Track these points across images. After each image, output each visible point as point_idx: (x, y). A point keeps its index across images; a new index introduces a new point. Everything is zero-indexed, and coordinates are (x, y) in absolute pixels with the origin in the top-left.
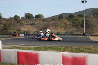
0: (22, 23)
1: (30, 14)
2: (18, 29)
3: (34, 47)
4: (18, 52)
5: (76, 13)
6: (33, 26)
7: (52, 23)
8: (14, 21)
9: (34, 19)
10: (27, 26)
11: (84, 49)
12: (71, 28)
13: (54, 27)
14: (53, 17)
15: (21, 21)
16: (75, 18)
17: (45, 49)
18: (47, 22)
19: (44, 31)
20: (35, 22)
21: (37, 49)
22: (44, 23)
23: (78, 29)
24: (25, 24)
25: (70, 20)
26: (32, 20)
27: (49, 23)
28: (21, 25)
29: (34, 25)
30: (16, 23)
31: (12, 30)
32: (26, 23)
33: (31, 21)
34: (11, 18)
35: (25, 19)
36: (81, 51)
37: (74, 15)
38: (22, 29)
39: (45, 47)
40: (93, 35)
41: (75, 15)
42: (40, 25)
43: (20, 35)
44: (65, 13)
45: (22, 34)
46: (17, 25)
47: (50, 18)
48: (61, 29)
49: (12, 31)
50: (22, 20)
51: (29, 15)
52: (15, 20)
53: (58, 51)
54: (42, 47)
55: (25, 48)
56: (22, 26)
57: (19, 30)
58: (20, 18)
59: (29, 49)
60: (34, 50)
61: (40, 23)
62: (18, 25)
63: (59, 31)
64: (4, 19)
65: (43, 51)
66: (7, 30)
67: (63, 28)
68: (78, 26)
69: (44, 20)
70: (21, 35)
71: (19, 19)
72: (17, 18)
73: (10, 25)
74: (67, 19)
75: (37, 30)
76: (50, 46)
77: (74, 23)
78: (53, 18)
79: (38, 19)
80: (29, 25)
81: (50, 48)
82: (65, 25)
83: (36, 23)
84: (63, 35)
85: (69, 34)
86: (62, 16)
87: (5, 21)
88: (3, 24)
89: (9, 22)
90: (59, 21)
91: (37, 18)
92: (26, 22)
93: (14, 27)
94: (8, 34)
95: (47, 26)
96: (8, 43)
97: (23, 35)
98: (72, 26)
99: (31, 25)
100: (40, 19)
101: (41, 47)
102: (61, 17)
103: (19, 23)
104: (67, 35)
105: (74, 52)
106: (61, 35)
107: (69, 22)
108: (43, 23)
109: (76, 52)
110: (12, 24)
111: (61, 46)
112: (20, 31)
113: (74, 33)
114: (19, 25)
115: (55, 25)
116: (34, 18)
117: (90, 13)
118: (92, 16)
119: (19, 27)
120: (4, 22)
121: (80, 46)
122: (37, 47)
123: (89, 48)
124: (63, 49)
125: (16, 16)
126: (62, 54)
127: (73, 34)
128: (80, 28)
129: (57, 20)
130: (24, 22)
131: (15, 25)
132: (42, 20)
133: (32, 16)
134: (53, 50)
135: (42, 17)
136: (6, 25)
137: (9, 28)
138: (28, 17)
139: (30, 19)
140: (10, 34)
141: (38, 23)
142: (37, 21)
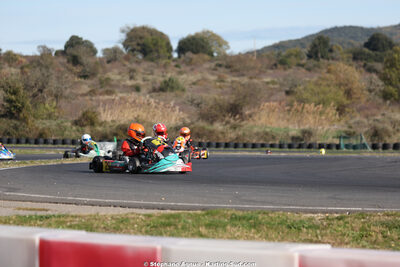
0: (108, 79)
1: (153, 32)
2: (84, 115)
3: (149, 216)
6: (169, 95)
7: (273, 83)
8: (62, 69)
9: (174, 60)
10: (134, 95)
12: (378, 107)
13: (280, 102)
14: (280, 46)
15: (101, 70)
16: (396, 56)
17: (213, 225)
18: (243, 75)
19: (228, 123)
20: (181, 73)
21: (165, 225)
22: (229, 78)
24: (124, 86)
25: (369, 64)
26: (165, 66)
27: (255, 81)
28: (101, 94)
29: (172, 89)
30: (76, 80)
31: (50, 116)
32: (131, 78)
33: (156, 71)
34: (46, 52)
35: (127, 58)
37: (395, 39)
39: (208, 211)
42: (207, 90)
44: (345, 28)
45: (104, 138)
46: (80, 92)
47: (260, 53)
48: (321, 113)
49: (51, 124)
50: (109, 62)
51: (146, 34)
52: (70, 66)
53: (282, 239)
54: (196, 215)
55: (95, 217)
56: (107, 97)
57: (87, 120)
58: (95, 52)
59: (121, 225)
60: (147, 233)
61: (204, 79)
62: (85, 88)
63: (307, 127)
64: (11, 58)
65: (201, 236)
66: (25, 120)
67: (331, 111)
69: (228, 67)
71: (91, 60)
72: (80, 51)
73: (41, 91)
74: (355, 58)
75: (188, 121)
76: (237, 209)
77: (391, 84)
78: (279, 56)
79: (195, 56)
80: (144, 90)
81: (241, 218)
82: (342, 93)
84: (330, 147)
85: (364, 141)
86: (330, 43)
87: (13, 70)
88: (3, 87)
89: (35, 75)
90: (309, 70)
91: (189, 54)
92: (132, 74)
93: (63, 103)
94: (27, 141)
95: (245, 97)
96: (10, 190)
98: (381, 101)
99: (154, 90)
100: (206, 57)
101: (190, 216)
102: (320, 47)
103: (89, 81)
104: (355, 147)
107: (368, 76)
108: (221, 80)
110: (53, 84)
111: (306, 212)
112: (92, 124)
113: (390, 136)
114: (92, 92)
115: (287, 93)
116: (175, 55)
119: (88, 103)
120: (11, 72)
124: (316, 227)
126: (297, 256)
127: (388, 142)
129: (302, 66)
130: (120, 74)
131: (68, 91)
132: (220, 62)
133: (164, 44)
134: (258, 232)
135: (220, 46)
136: (15, 93)
137: (35, 106)
138: (139, 48)
139: (152, 60)
140: (41, 139)
141: (194, 84)
142: (192, 70)
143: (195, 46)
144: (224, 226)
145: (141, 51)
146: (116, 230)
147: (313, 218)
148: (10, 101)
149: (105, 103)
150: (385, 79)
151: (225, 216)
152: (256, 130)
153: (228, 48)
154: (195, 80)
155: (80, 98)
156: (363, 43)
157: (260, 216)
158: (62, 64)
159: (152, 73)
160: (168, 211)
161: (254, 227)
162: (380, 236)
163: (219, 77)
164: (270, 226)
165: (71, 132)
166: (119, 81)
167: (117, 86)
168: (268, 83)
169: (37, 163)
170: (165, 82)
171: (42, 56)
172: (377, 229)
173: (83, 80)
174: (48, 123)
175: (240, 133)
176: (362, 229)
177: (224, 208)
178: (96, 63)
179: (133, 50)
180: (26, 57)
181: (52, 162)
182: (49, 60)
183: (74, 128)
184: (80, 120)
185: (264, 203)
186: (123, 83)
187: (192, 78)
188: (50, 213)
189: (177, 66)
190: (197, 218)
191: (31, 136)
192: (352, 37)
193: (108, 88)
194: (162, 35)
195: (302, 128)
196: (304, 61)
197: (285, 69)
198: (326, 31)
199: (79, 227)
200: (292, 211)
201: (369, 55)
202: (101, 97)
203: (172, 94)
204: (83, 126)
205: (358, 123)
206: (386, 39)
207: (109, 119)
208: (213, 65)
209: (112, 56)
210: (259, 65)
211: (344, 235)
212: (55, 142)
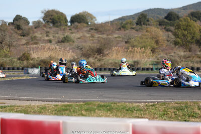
0: (35, 37)
2: (23, 55)
3: (56, 106)
5: (184, 8)
6: (66, 44)
7: (119, 37)
8: (12, 32)
9: (69, 27)
10: (49, 44)
12: (172, 49)
13: (122, 47)
14: (122, 19)
15: (32, 32)
16: (181, 23)
17: (88, 110)
18: (104, 34)
19: (96, 58)
20: (72, 33)
21: (64, 110)
22: (97, 36)
23: (191, 53)
24: (44, 40)
25: (167, 27)
26: (64, 30)
27: (110, 36)
28: (32, 44)
29: (68, 41)
30: (19, 37)
31: (6, 56)
32: (47, 36)
33: (59, 32)
34: (4, 23)
35: (45, 26)
36: (191, 116)
37: (180, 15)
39: (86, 103)
41: (183, 14)
42: (85, 42)
43: (27, 70)
44: (155, 9)
45: (34, 66)
46: (21, 43)
47: (112, 22)
48: (143, 53)
49: (7, 60)
50: (35, 28)
52: (16, 30)
53: (124, 116)
55: (29, 107)
56: (35, 46)
57: (25, 57)
58: (28, 23)
59: (41, 111)
60: (55, 114)
61: (84, 36)
62: (24, 41)
63: (136, 59)
65: (83, 115)
67: (148, 51)
68: (192, 43)
69: (96, 30)
70: (30, 70)
71: (26, 27)
72: (21, 23)
73: (1, 43)
74: (160, 24)
75: (76, 57)
76: (101, 101)
77: (178, 37)
78: (122, 24)
79: (79, 25)
80: (53, 42)
81: (103, 106)
82: (153, 42)
84: (148, 69)
86: (148, 17)
90: (137, 30)
91: (76, 24)
92: (47, 34)
93: (12, 49)
95: (105, 45)
97: (36, 71)
98: (173, 46)
99: (59, 42)
100: (85, 25)
101: (77, 105)
102: (142, 19)
103: (25, 38)
107: (167, 33)
109: (176, 118)
110: (8, 39)
112: (28, 59)
114: (27, 44)
115: (126, 42)
116: (69, 24)
119: (25, 49)
124: (141, 110)
126: (131, 125)
128: (195, 51)
129: (134, 28)
130: (41, 34)
131: (15, 43)
132: (91, 27)
133: (63, 19)
134: (112, 113)
135: (92, 19)
138: (51, 20)
139: (57, 27)
140: (2, 67)
141: (79, 38)
142: (78, 31)
143: (79, 19)
144: (94, 110)
145: (52, 23)
146: (40, 113)
147: (139, 106)
149: (33, 49)
150: (176, 35)
151: (95, 105)
152: (110, 61)
153: (96, 20)
154: (79, 37)
155: (21, 46)
156: (164, 17)
158: (12, 29)
159: (58, 34)
160: (66, 103)
161: (109, 110)
162: (173, 114)
163: (92, 35)
164: (118, 110)
165: (18, 64)
166: (41, 37)
167: (40, 40)
168: (116, 38)
170: (64, 38)
171: (2, 25)
172: (172, 111)
173: (22, 37)
174: (5, 59)
175: (103, 63)
176: (164, 111)
177: (94, 101)
178: (29, 29)
179: (48, 22)
182: (5, 27)
183: (18, 61)
184: (21, 58)
185: (114, 98)
186: (43, 38)
187: (78, 35)
188: (6, 105)
189: (70, 30)
190: (80, 106)
192: (158, 14)
193: (35, 41)
194: (62, 14)
195: (134, 60)
196: (134, 27)
197: (125, 30)
198: (145, 11)
199: (21, 112)
200: (129, 102)
201: (167, 22)
202: (32, 46)
203: (68, 44)
204: (23, 60)
205: (162, 57)
206: (176, 15)
207: (36, 57)
208: (88, 29)
209: (37, 25)
210: (112, 28)
211: (155, 114)
212: (9, 69)
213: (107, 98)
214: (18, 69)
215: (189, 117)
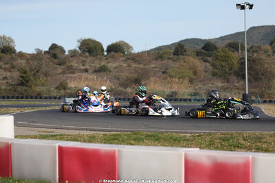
0: (71, 66)
1: (94, 42)
2: (61, 84)
3: (106, 135)
4: (60, 149)
5: (222, 39)
6: (103, 74)
7: (156, 67)
8: (48, 61)
9: (105, 56)
10: (85, 75)
11: (244, 140)
12: (210, 80)
13: (160, 78)
14: (159, 49)
15: (67, 61)
16: (219, 54)
17: (137, 140)
18: (140, 64)
19: (134, 88)
20: (108, 63)
21: (113, 139)
22: (134, 65)
23: (229, 84)
24: (80, 69)
25: (205, 58)
26: (101, 59)
27: (147, 66)
28: (69, 73)
29: (104, 71)
30: (56, 66)
31: (43, 85)
32: (83, 65)
33: (96, 62)
34: (39, 52)
35: (81, 55)
36: (237, 147)
37: (217, 45)
38: (72, 85)
39: (135, 133)
40: (270, 102)
41: (220, 45)
42: (122, 71)
43: (65, 100)
44: (192, 39)
45: (70, 96)
46: (58, 72)
47: (149, 52)
48: (181, 84)
50: (71, 57)
51: (90, 43)
52: (52, 59)
53: (172, 146)
55: (79, 136)
56: (71, 75)
57: (63, 86)
58: (64, 52)
59: (91, 139)
60: (105, 143)
61: (121, 66)
62: (60, 71)
63: (174, 90)
64: (21, 55)
65: (131, 144)
66: (30, 87)
67: (186, 82)
68: (230, 74)
69: (132, 59)
70: (67, 99)
71: (62, 56)
72: (57, 52)
73: (37, 72)
74: (197, 55)
75: (114, 87)
76: (148, 132)
77: (216, 68)
78: (159, 54)
79: (116, 54)
80: (90, 71)
82: (191, 73)
83: (111, 65)
84: (185, 100)
85: (203, 97)
86: (185, 47)
88: (18, 70)
89: (34, 64)
90: (174, 61)
91: (113, 53)
92: (84, 63)
93: (49, 78)
94: (31, 98)
96: (32, 122)
98: (211, 77)
99: (95, 71)
100: (122, 55)
101: (126, 135)
102: (179, 49)
103: (61, 67)
104: (198, 100)
105: (217, 148)
106: (181, 100)
107: (204, 64)
108: (129, 66)
109: (222, 148)
110: (44, 69)
111: (182, 133)
112: (65, 89)
114: (63, 73)
115: (163, 73)
116: (106, 53)
117: (262, 39)
118: (269, 48)
119: (62, 78)
120: (22, 62)
121: (233, 132)
122: (115, 135)
123: (260, 138)
124: (188, 140)
125: (54, 47)
126: (183, 153)
128: (233, 82)
129: (171, 59)
130: (77, 63)
131: (52, 72)
132: (128, 57)
133: (100, 48)
134: (159, 142)
135: (128, 49)
136: (25, 73)
137: (35, 80)
138: (87, 50)
139: (94, 56)
140: (39, 96)
141: (115, 68)
142: (114, 61)
143: (116, 49)
144: (143, 140)
145: (88, 52)
146: (90, 141)
147: (185, 136)
148: (23, 77)
149: (71, 78)
150: (213, 65)
151: (142, 135)
153: (133, 49)
154: (116, 66)
155: (58, 76)
156: (201, 47)
157: (160, 135)
158: (48, 58)
159: (94, 63)
162: (219, 144)
165: (55, 93)
166: (77, 67)
167: (76, 69)
168: (153, 68)
169: (40, 109)
170: (101, 67)
171: (37, 54)
173: (58, 66)
174: (42, 88)
176: (210, 141)
178: (65, 58)
179: (84, 51)
180: (29, 54)
181: (48, 109)
182: (41, 56)
183: (55, 91)
184: (58, 87)
185: (160, 128)
189: (106, 59)
190: (129, 136)
191: (33, 95)
193: (71, 70)
194: (99, 43)
195: (171, 90)
196: (171, 57)
197: (162, 61)
198: (183, 41)
201: (204, 53)
202: (68, 75)
203: (105, 73)
204: (60, 89)
205: (199, 88)
206: (213, 45)
207: (73, 86)
208: (125, 58)
209: (73, 53)
210: (149, 58)
211: (201, 144)
212: (46, 98)
213: (152, 128)
214: (55, 98)
215: (235, 147)
